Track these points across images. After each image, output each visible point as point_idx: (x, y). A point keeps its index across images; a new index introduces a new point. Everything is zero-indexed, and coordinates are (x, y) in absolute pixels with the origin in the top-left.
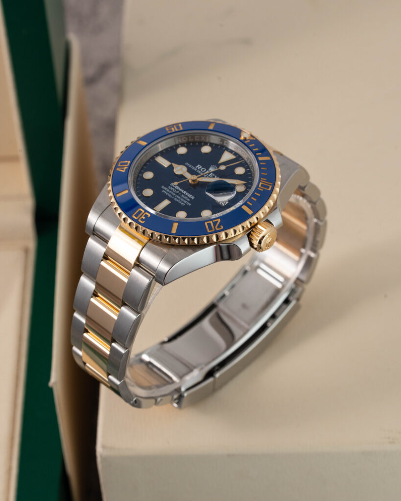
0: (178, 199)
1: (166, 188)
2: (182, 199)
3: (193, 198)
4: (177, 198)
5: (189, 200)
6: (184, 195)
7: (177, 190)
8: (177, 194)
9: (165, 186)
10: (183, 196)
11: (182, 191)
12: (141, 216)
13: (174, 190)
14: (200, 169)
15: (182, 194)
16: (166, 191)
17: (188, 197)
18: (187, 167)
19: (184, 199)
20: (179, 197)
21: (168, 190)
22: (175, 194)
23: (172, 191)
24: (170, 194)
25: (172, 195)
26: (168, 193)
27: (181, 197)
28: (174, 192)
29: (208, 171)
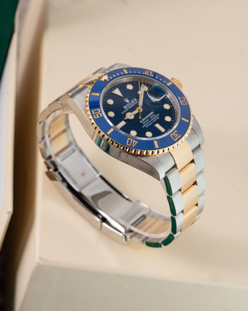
1: (144, 126)
2: (154, 118)
3: (152, 112)
5: (154, 115)
7: (146, 119)
8: (149, 120)
10: (151, 117)
11: (147, 117)
12: (176, 136)
13: (146, 121)
14: (127, 107)
15: (149, 117)
16: (147, 125)
19: (153, 117)
20: (152, 119)
22: (149, 121)
23: (147, 122)
24: (149, 123)
25: (150, 123)
26: (148, 124)
27: (152, 118)
28: (148, 122)
29: (129, 103)
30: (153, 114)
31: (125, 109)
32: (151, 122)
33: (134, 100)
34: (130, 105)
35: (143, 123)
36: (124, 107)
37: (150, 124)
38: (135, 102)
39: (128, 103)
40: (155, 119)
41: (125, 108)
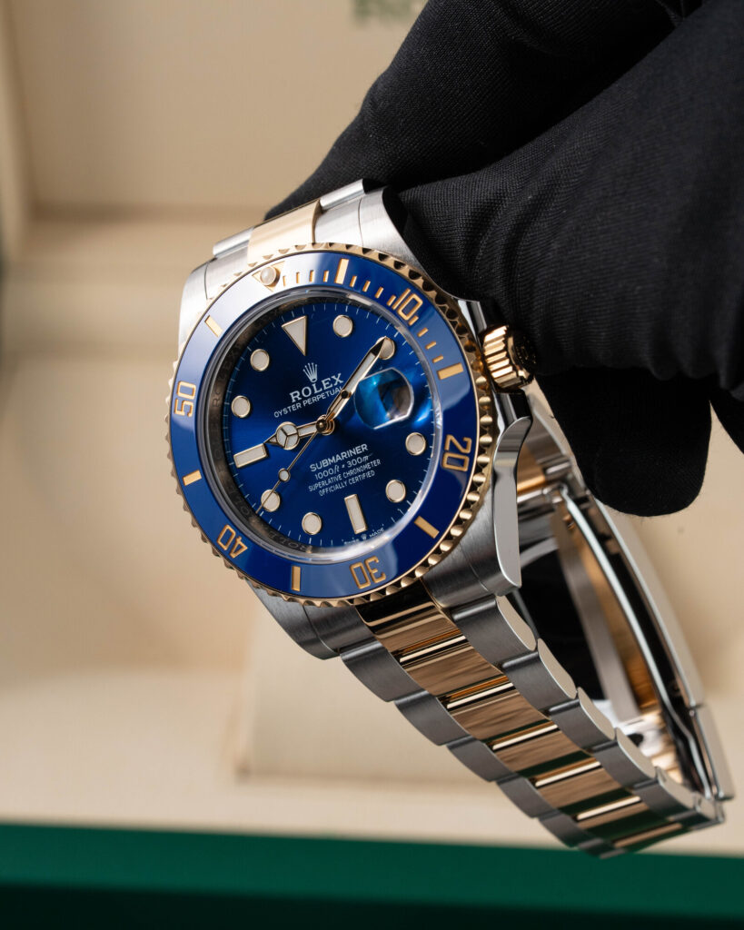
0: (354, 476)
1: (316, 486)
2: (358, 470)
3: (364, 447)
4: (350, 477)
5: (366, 458)
6: (350, 459)
7: (332, 466)
8: (342, 471)
9: (313, 483)
10: (350, 464)
11: (338, 458)
13: (328, 472)
14: (301, 396)
15: (345, 461)
16: (325, 487)
17: (358, 455)
18: (284, 418)
19: (358, 465)
20: (351, 473)
21: (324, 483)
22: (339, 476)
23: (330, 476)
24: (333, 484)
25: (339, 482)
26: (330, 485)
27: (353, 467)
28: (334, 475)
29: (314, 385)
30: (362, 455)
31: (291, 404)
32: (344, 479)
33: (334, 377)
34: (313, 395)
35: (317, 476)
36: (292, 394)
37: (337, 487)
38: (334, 387)
39: (310, 384)
40: (361, 473)
41: (293, 398)
